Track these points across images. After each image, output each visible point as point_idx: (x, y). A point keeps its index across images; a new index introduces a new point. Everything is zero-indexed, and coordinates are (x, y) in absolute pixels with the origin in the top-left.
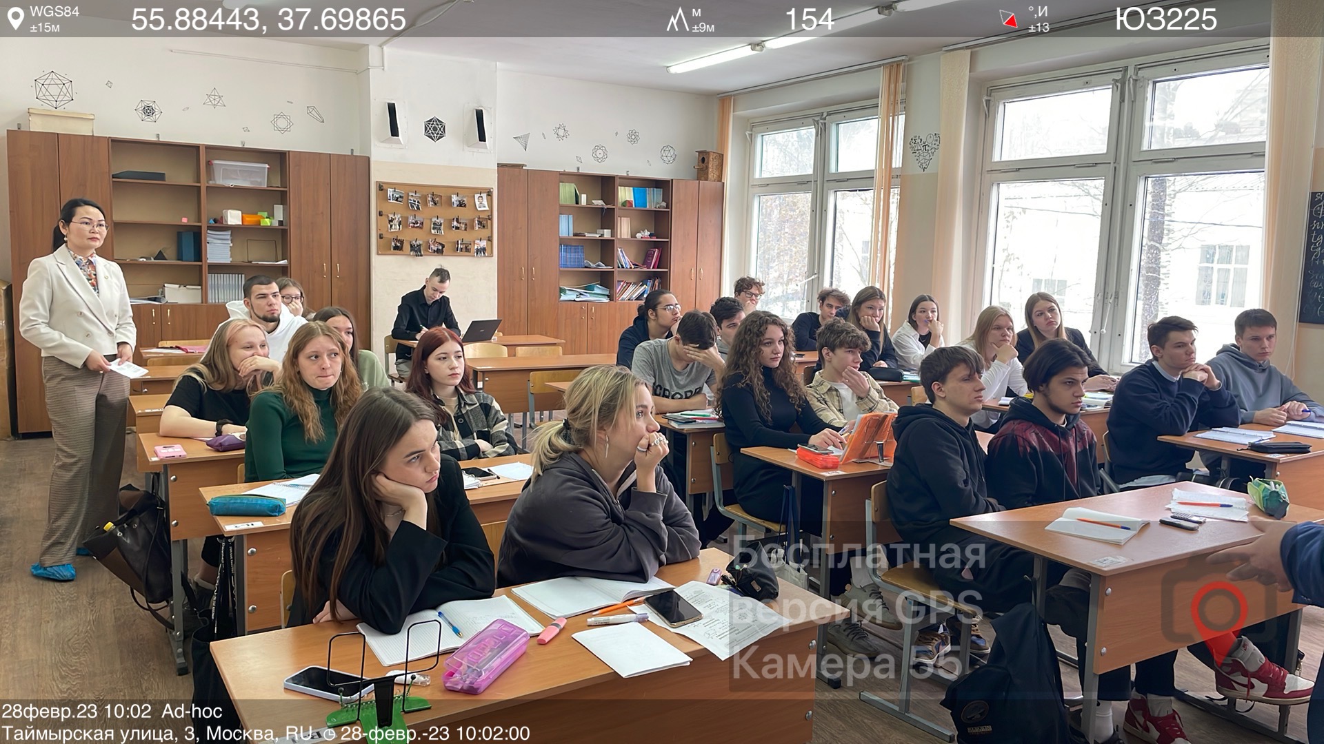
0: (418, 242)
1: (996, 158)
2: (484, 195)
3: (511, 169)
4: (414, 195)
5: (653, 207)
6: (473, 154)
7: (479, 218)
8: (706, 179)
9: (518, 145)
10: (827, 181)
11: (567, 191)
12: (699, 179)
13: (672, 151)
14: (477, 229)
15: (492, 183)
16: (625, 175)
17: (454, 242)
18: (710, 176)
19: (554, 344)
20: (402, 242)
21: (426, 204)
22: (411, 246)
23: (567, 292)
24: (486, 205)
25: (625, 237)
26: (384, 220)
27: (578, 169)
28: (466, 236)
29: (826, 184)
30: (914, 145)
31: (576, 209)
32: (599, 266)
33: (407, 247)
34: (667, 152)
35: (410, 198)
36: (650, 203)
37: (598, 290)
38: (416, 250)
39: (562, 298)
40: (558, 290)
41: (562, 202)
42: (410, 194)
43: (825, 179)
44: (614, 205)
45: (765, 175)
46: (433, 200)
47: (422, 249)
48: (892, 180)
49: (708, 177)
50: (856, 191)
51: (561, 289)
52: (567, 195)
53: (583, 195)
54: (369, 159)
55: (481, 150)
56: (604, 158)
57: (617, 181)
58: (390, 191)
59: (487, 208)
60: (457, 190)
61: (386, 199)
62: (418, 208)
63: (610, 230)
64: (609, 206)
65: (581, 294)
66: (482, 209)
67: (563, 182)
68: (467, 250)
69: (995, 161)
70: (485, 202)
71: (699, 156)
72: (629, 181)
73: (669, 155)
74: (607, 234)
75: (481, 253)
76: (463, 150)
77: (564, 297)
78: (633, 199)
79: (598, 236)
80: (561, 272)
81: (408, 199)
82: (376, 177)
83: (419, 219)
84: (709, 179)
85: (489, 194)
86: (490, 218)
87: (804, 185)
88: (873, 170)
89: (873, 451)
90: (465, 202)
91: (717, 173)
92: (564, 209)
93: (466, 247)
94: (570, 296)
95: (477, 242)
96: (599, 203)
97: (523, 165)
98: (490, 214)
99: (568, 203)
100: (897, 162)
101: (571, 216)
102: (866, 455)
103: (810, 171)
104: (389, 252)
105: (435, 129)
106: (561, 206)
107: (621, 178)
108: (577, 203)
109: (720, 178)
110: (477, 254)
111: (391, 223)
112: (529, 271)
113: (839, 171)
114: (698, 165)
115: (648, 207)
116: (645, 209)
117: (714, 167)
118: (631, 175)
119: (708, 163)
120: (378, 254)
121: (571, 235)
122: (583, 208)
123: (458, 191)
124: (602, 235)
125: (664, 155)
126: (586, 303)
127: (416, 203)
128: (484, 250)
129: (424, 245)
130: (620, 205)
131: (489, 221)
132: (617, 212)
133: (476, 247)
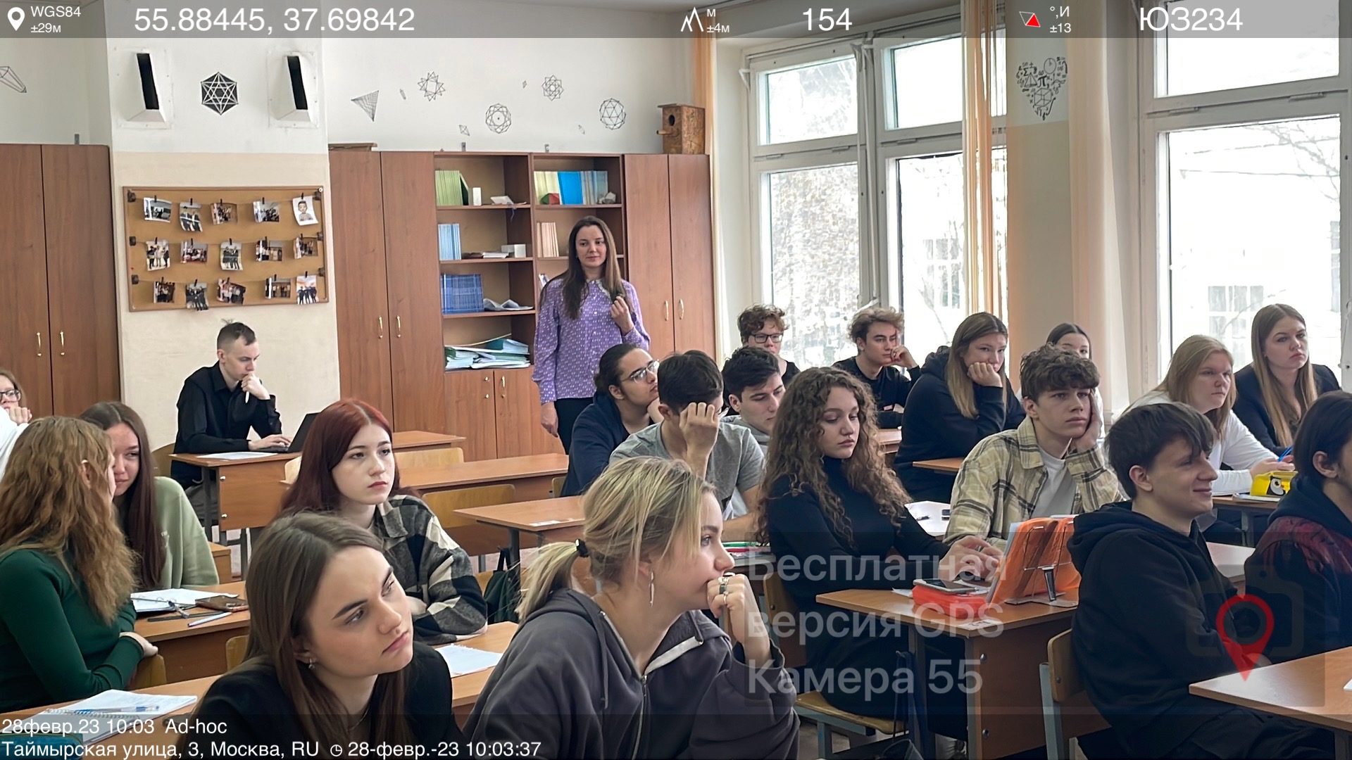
0: (198, 286)
1: (1160, 92)
2: (309, 200)
3: (352, 153)
4: (188, 205)
5: (593, 203)
6: (286, 131)
7: (302, 238)
8: (680, 151)
9: (360, 112)
10: (882, 143)
11: (448, 183)
12: (666, 151)
13: (618, 108)
14: (300, 256)
15: (321, 177)
16: (543, 151)
17: (260, 282)
18: (685, 146)
19: (447, 445)
20: (171, 287)
21: (210, 220)
22: (188, 293)
23: (457, 353)
24: (313, 215)
25: (550, 256)
26: (139, 251)
27: (464, 146)
28: (281, 270)
29: (880, 149)
30: (1024, 78)
31: (466, 214)
32: (507, 306)
33: (180, 295)
34: (610, 110)
35: (182, 211)
36: (588, 194)
37: (510, 347)
38: (197, 300)
39: (449, 366)
40: (442, 352)
41: (441, 203)
42: (182, 205)
43: (879, 141)
44: (528, 203)
45: (776, 140)
46: (221, 212)
47: (205, 297)
48: (994, 136)
49: (681, 149)
50: (932, 157)
51: (446, 349)
52: (449, 191)
53: (475, 189)
54: (107, 150)
55: (300, 124)
56: (505, 127)
57: (532, 163)
58: (148, 202)
59: (315, 221)
60: (261, 193)
61: (143, 216)
62: (197, 228)
63: (524, 245)
64: (520, 206)
65: (481, 356)
66: (307, 222)
67: (439, 169)
68: (283, 293)
69: (1159, 97)
70: (311, 211)
71: (664, 113)
72: (551, 161)
73: (614, 114)
74: (519, 252)
75: (307, 297)
76: (269, 125)
77: (452, 364)
78: (558, 191)
79: (504, 256)
80: (444, 320)
81: (179, 215)
82: (122, 178)
83: (200, 244)
84: (684, 151)
85: (318, 196)
86: (321, 237)
87: (842, 153)
88: (958, 124)
89: (1036, 584)
90: (278, 213)
91: (696, 140)
92: (445, 215)
93: (282, 289)
94: (461, 360)
95: (300, 278)
96: (503, 201)
97: (371, 145)
98: (320, 230)
99: (450, 204)
100: (999, 106)
101: (456, 227)
102: (1028, 590)
103: (853, 129)
104: (150, 306)
105: (220, 93)
106: (439, 210)
107: (538, 157)
108: (466, 203)
109: (702, 148)
110: (302, 299)
111: (152, 257)
112: (391, 322)
113: (901, 126)
114: (664, 129)
115: (585, 202)
116: (579, 206)
117: (692, 130)
118: (553, 150)
119: (680, 124)
120: (131, 310)
121: (458, 257)
122: (477, 210)
123: (264, 194)
124: (511, 255)
125: (606, 114)
126: (492, 371)
127: (193, 220)
128: (312, 292)
129: (209, 290)
130: (537, 202)
131: (319, 243)
132: (535, 215)
133: (298, 288)
